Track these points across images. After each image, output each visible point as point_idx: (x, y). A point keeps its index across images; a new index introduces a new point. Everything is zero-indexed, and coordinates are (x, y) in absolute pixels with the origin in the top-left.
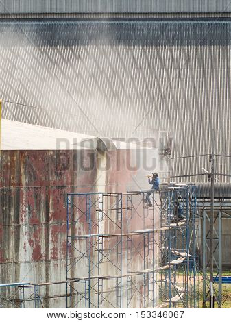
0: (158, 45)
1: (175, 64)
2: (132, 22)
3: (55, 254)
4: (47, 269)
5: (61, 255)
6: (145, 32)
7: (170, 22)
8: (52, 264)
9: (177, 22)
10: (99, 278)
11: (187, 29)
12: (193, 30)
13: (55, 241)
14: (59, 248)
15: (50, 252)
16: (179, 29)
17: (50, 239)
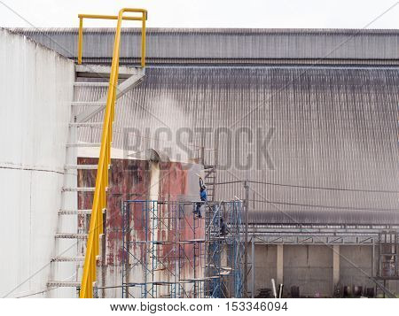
0: (184, 88)
1: (200, 106)
2: (158, 67)
3: (111, 259)
4: (104, 274)
5: (117, 261)
6: (171, 76)
7: (194, 67)
8: (108, 269)
9: (201, 68)
10: (153, 284)
11: (211, 74)
12: (217, 74)
13: (111, 247)
14: (115, 254)
15: (107, 257)
16: (204, 74)
17: (107, 245)
